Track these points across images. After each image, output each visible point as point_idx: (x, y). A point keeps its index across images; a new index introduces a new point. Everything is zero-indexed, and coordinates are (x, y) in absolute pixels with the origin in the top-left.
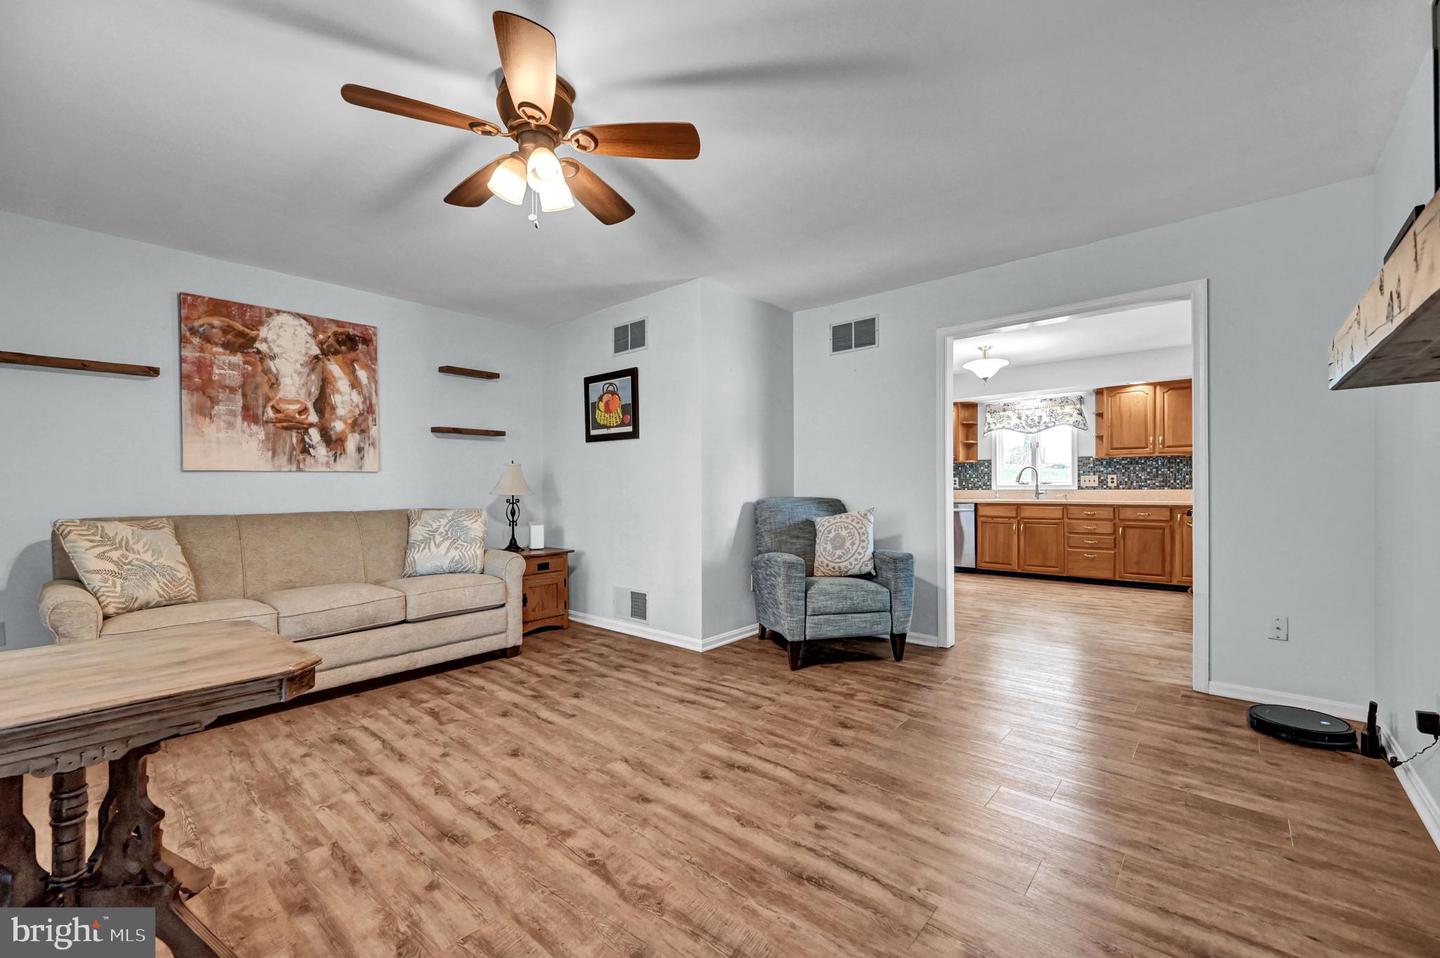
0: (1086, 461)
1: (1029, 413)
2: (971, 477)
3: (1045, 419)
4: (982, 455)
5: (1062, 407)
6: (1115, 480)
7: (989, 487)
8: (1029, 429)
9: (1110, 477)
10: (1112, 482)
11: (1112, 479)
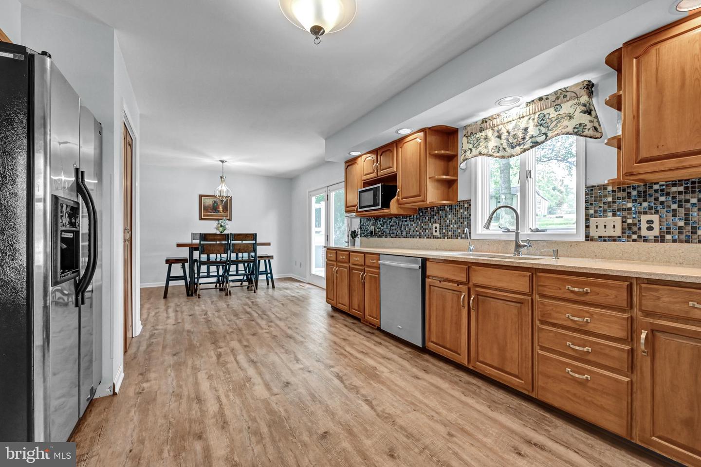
0: (602, 193)
1: (510, 127)
2: (451, 221)
3: (532, 131)
4: (461, 197)
5: (557, 107)
6: (656, 225)
7: (467, 236)
8: (510, 151)
9: (644, 218)
10: (650, 229)
11: (650, 222)
